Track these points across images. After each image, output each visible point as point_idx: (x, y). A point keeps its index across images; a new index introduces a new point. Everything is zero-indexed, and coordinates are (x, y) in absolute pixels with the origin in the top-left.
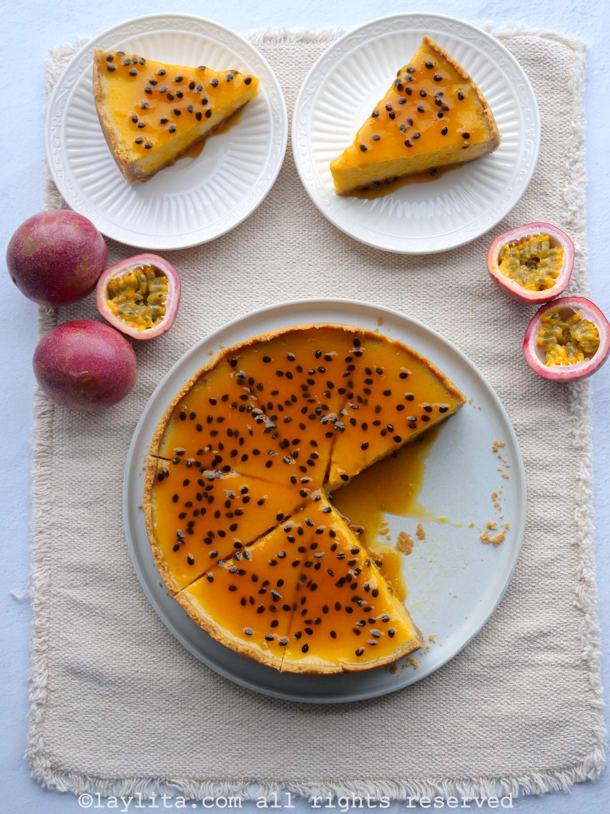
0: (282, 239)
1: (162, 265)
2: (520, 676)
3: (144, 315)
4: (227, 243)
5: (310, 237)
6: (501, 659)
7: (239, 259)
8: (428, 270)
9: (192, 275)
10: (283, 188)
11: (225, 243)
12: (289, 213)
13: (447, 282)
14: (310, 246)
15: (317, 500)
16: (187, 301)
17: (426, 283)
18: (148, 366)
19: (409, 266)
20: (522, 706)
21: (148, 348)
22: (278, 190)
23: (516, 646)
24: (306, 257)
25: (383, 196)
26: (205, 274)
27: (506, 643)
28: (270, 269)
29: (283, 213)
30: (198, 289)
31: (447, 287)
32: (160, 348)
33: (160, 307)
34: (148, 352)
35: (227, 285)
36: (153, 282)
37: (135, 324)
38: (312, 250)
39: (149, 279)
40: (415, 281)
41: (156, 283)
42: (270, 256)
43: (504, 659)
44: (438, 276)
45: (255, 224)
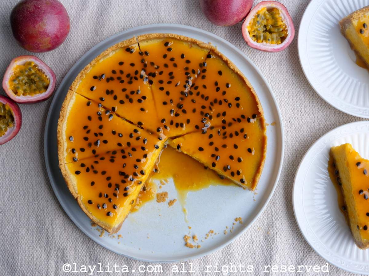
0: (304, 115)
1: (288, 41)
2: (42, 250)
3: (257, 30)
4: (302, 82)
5: (305, 132)
6: (51, 240)
7: (292, 89)
8: (284, 203)
9: (283, 61)
10: (336, 116)
11: (302, 80)
12: (320, 119)
13: (276, 214)
14: (300, 131)
15: (160, 139)
16: (267, 57)
17: (275, 201)
18: (227, 34)
19: (287, 191)
20: (25, 251)
21: (239, 34)
22: (335, 113)
23: (59, 249)
24: (293, 129)
25: (330, 176)
26: (283, 68)
27: (61, 243)
28: (286, 107)
29: (320, 116)
30: (274, 64)
31: (273, 214)
32: (238, 41)
33: (262, 40)
34: (236, 34)
35: (276, 81)
36: (277, 36)
37: (251, 25)
38: (297, 133)
39: (279, 33)
40: (277, 194)
41: (277, 37)
42: (294, 107)
43: (51, 242)
44: (280, 209)
45: (314, 99)
